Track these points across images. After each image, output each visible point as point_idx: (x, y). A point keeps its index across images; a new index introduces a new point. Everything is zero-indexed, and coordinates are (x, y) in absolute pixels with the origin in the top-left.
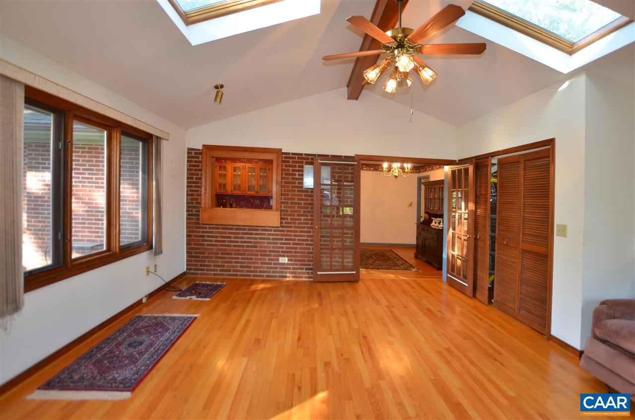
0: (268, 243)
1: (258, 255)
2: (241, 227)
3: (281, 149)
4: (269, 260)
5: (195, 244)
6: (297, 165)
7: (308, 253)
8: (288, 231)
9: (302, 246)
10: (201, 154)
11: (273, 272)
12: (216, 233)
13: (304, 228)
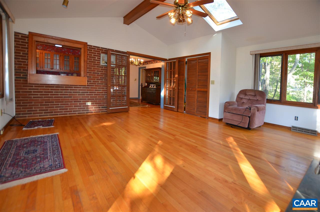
0: (79, 95)
1: (72, 102)
2: (60, 86)
3: (87, 43)
4: (80, 104)
5: (22, 97)
6: (97, 53)
7: (103, 99)
8: (91, 88)
9: (100, 96)
10: (27, 37)
11: (82, 111)
12: (41, 89)
13: (101, 86)
